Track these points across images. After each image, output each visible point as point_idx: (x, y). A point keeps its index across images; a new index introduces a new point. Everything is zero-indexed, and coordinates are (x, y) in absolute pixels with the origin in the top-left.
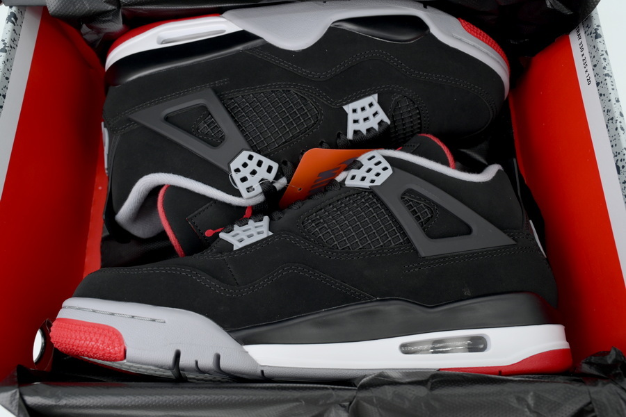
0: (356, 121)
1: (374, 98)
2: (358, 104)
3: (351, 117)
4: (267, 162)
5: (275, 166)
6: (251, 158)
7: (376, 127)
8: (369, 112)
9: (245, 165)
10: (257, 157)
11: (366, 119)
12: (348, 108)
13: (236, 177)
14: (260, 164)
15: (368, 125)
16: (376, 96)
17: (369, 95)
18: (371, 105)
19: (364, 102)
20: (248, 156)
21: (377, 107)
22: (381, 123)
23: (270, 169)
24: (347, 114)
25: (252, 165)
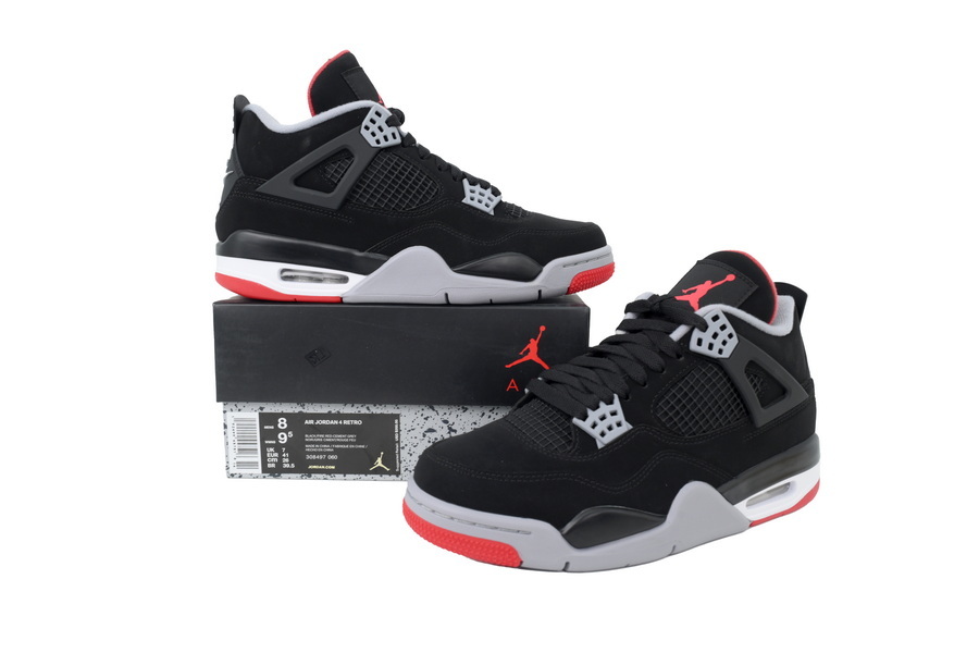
0: (614, 414)
1: (601, 443)
2: (617, 432)
3: (620, 416)
4: (704, 350)
5: (693, 346)
6: (720, 351)
7: (590, 412)
8: (602, 426)
9: (724, 343)
10: (714, 353)
11: (603, 418)
12: (626, 427)
13: (730, 329)
14: (711, 346)
15: (599, 412)
16: (600, 446)
17: (608, 446)
18: (603, 434)
19: (611, 437)
20: (724, 352)
21: (595, 433)
22: (584, 417)
23: (700, 342)
24: (627, 420)
25: (717, 344)
